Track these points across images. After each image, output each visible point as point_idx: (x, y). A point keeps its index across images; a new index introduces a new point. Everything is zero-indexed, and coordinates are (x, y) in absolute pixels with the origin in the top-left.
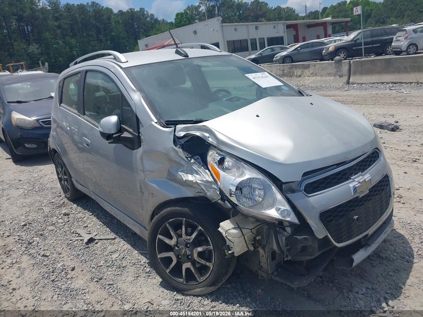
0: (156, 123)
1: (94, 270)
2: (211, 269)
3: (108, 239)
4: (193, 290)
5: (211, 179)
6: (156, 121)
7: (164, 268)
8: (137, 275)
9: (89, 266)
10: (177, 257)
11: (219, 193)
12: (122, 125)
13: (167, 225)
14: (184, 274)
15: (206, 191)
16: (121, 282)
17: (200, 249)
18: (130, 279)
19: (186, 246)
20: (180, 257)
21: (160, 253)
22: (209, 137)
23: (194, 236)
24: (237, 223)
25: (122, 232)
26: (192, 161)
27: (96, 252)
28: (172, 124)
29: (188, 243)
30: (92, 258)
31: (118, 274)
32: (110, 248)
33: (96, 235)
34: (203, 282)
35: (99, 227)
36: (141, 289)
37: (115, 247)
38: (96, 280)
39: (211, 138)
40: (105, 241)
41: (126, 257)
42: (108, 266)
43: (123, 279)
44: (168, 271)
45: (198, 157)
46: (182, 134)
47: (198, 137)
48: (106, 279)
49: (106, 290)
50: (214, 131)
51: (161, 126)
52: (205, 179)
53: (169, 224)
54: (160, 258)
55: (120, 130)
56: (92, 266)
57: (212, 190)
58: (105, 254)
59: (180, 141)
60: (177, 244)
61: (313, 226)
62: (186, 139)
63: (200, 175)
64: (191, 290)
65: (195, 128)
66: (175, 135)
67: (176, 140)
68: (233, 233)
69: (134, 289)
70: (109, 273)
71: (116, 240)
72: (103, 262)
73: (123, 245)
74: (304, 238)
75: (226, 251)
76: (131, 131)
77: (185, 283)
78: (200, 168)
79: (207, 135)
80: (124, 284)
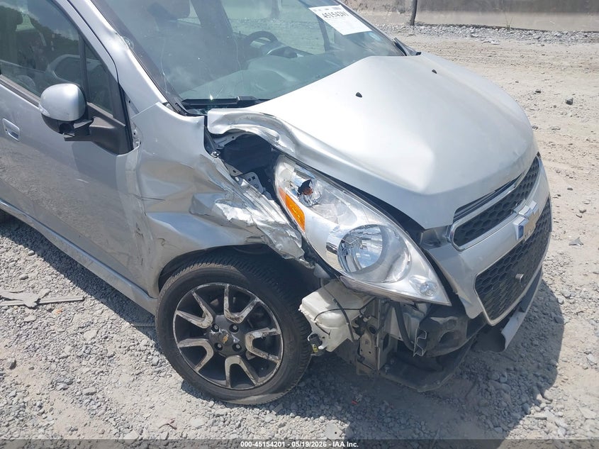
0: (165, 104)
1: (53, 366)
2: (278, 366)
3: (70, 302)
4: (245, 398)
5: (283, 220)
6: (165, 101)
7: (189, 363)
8: (138, 372)
9: (44, 358)
10: (215, 346)
11: (300, 246)
12: (88, 104)
13: (195, 294)
14: (228, 373)
15: (275, 241)
16: (109, 386)
17: (257, 334)
18: (126, 378)
19: (231, 329)
20: (219, 346)
21: (181, 338)
22: (278, 139)
23: (246, 312)
24: (335, 301)
25: (95, 287)
26: (244, 183)
27: (52, 328)
28: (197, 107)
29: (233, 325)
30: (47, 341)
31: (102, 372)
32: (79, 319)
33: (47, 294)
34: (262, 385)
35: (49, 278)
36: (148, 399)
37: (86, 317)
38: (62, 386)
39: (283, 140)
40: (67, 305)
41: (112, 336)
42: (80, 357)
43: (113, 381)
44: (197, 369)
45: (253, 174)
46: (222, 129)
47: (256, 137)
48: (79, 383)
49: (84, 407)
50: (289, 127)
51: (175, 111)
52: (271, 220)
53: (200, 293)
54: (182, 349)
55: (87, 114)
56: (50, 358)
57: (285, 240)
58: (71, 330)
59: (217, 141)
60: (214, 325)
61: (466, 302)
62: (229, 139)
63: (260, 211)
64: (241, 398)
65: (247, 118)
66: (206, 130)
67: (210, 140)
68: (331, 320)
69: (137, 398)
70: (85, 370)
71: (87, 303)
72: (68, 348)
73: (100, 311)
74: (450, 320)
75: (313, 345)
76: (110, 116)
77: (229, 387)
78: (259, 197)
79: (273, 133)
80: (115, 390)
